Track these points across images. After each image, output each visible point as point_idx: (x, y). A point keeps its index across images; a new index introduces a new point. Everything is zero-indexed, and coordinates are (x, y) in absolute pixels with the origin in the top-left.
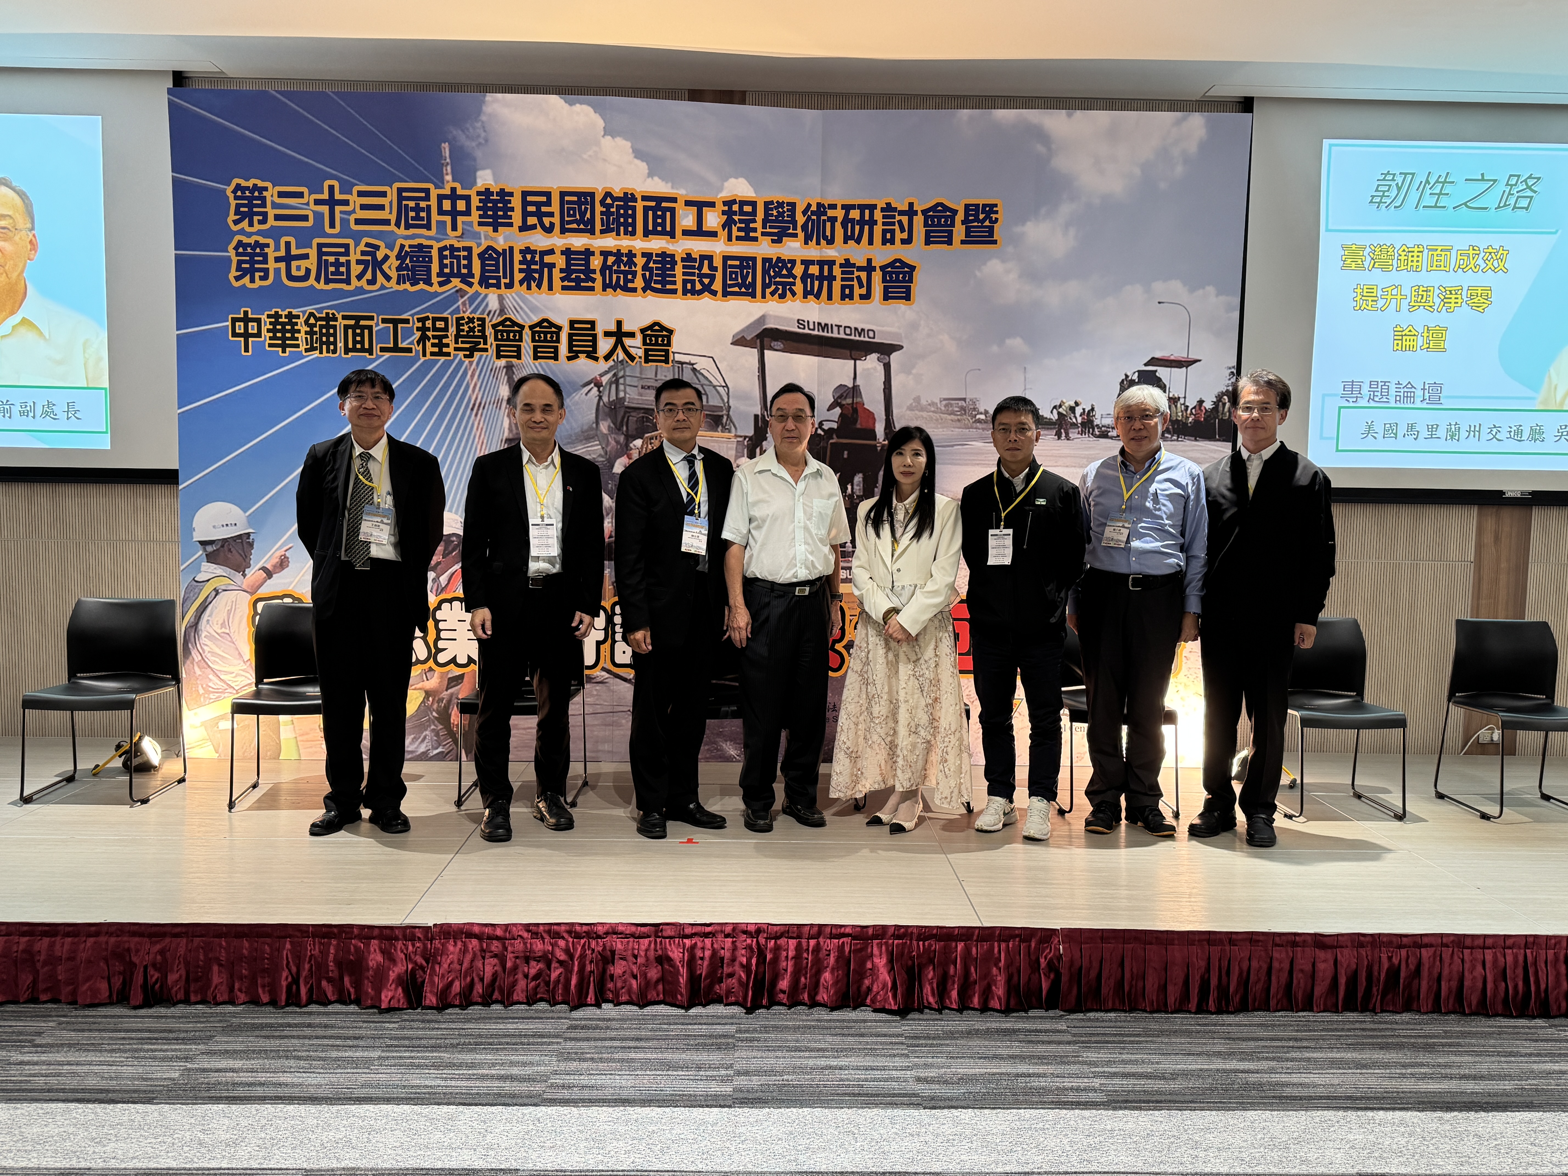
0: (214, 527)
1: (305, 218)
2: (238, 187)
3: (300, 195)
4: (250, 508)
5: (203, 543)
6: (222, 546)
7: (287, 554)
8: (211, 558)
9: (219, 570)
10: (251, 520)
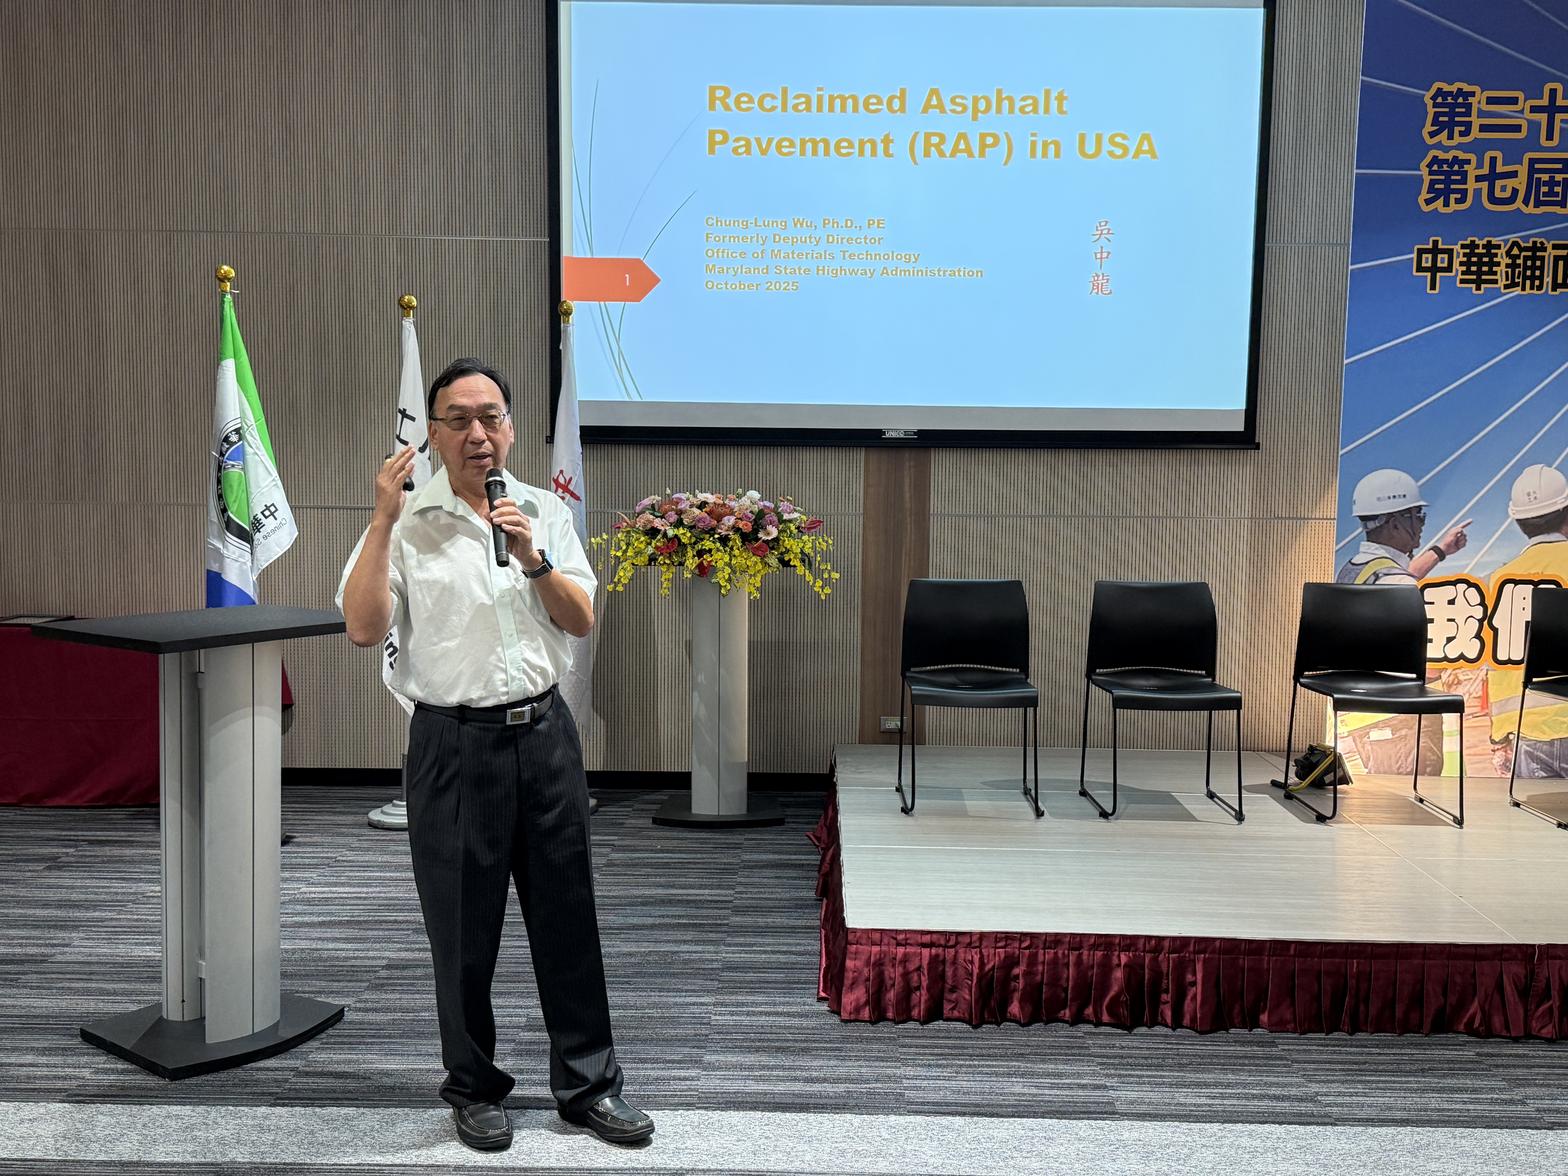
0: (1379, 499)
1: (1517, 128)
2: (1439, 92)
3: (1514, 101)
4: (1422, 477)
5: (1364, 519)
6: (1387, 522)
7: (1465, 531)
8: (1373, 536)
9: (1379, 550)
10: (1423, 491)
